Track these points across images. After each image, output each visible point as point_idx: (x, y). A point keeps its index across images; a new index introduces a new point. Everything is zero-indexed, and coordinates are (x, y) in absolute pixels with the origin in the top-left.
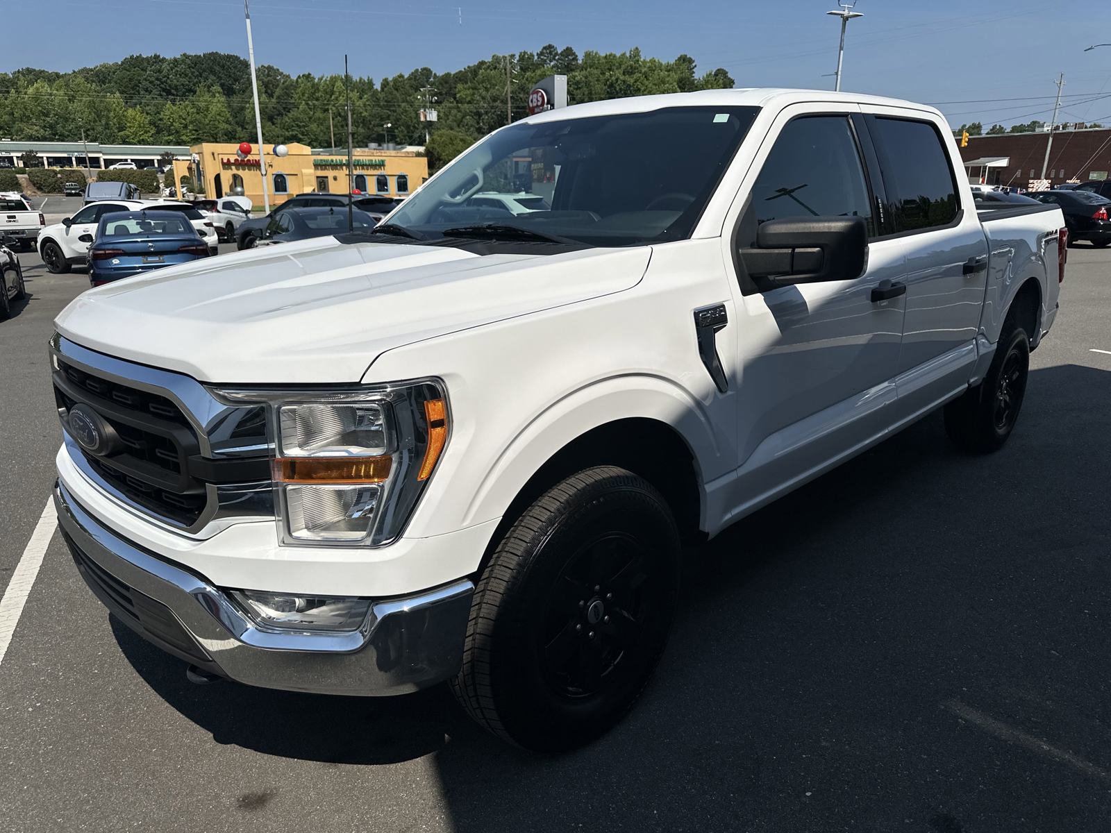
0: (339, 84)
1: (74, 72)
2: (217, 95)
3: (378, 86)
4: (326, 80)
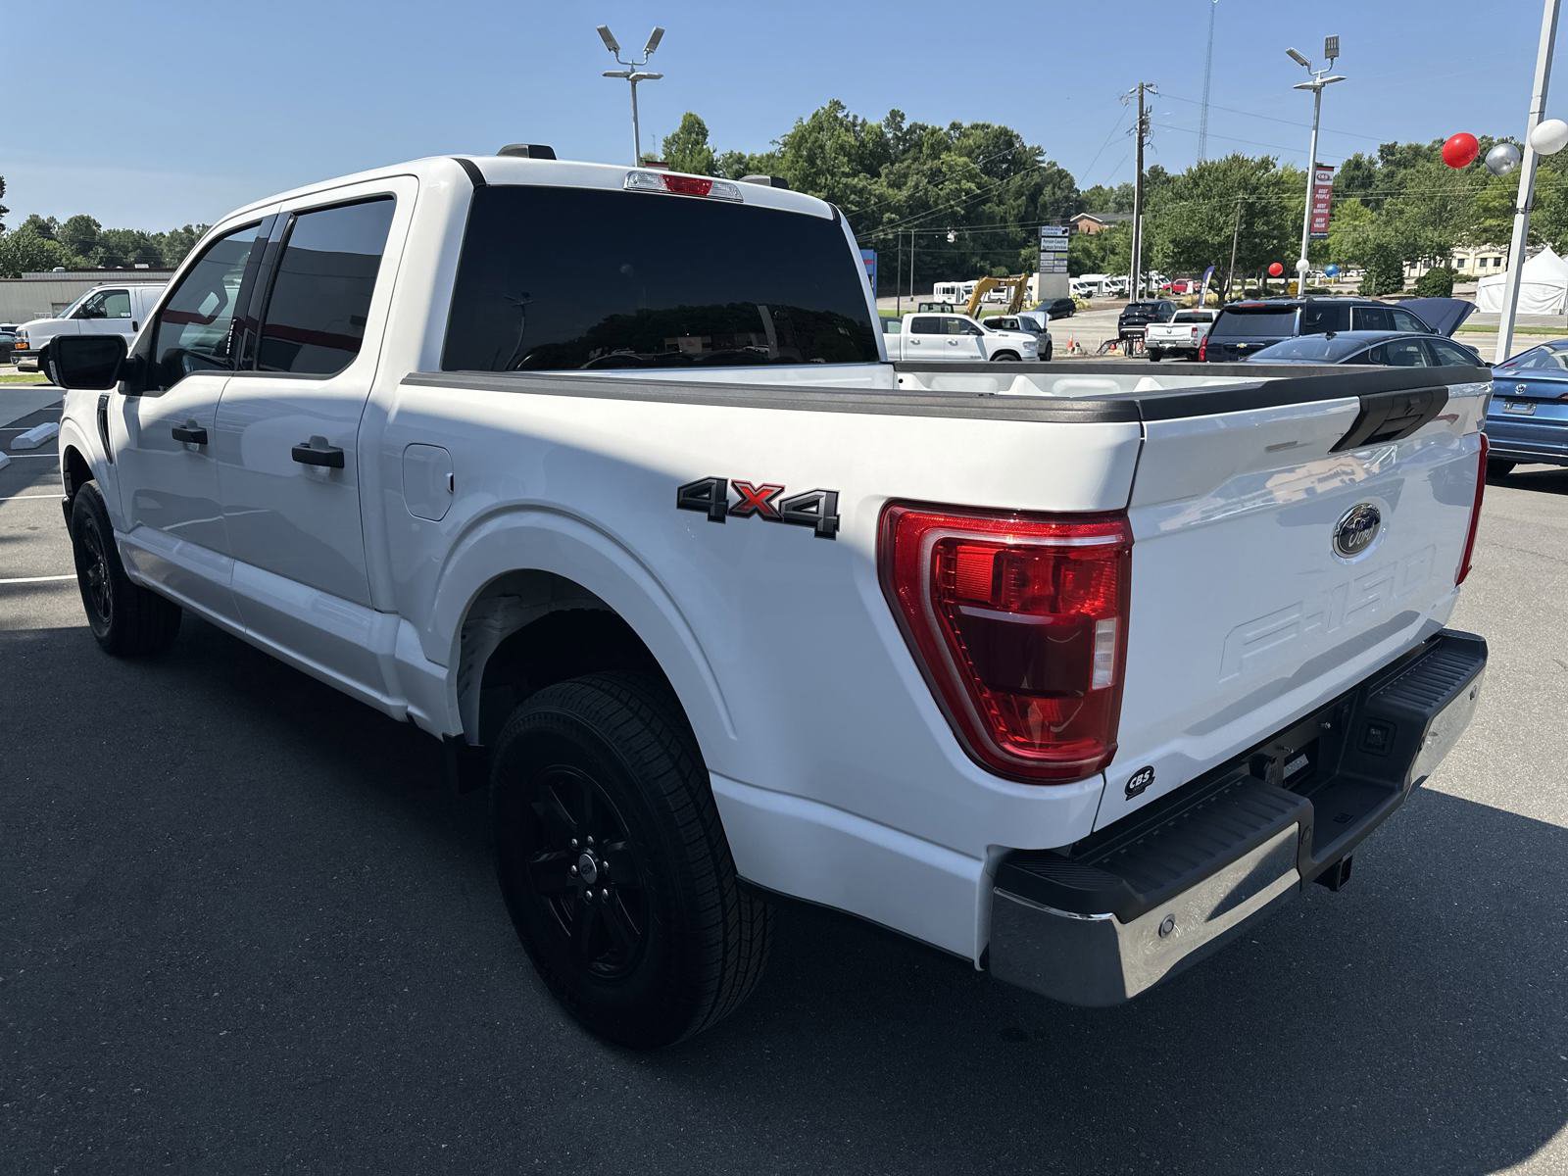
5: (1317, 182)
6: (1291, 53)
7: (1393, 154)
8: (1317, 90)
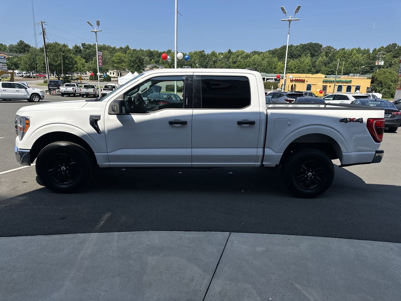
0: (355, 51)
1: (267, 51)
2: (308, 57)
3: (371, 52)
4: (350, 50)
5: (99, 54)
6: (88, 22)
7: (85, 46)
8: (96, 32)
